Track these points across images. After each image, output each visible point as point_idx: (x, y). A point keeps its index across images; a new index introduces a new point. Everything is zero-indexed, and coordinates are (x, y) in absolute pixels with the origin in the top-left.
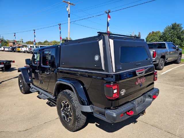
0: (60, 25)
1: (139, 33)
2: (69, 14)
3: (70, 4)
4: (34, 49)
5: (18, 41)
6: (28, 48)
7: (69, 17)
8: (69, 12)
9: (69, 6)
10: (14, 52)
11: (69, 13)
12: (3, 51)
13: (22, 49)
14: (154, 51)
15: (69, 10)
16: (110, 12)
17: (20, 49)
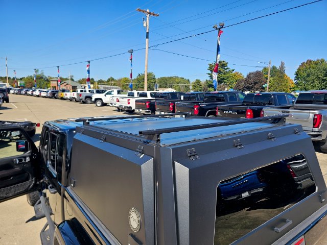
0: (131, 52)
1: (283, 64)
2: (148, 33)
3: (149, 13)
4: (85, 95)
5: (67, 79)
6: (75, 93)
7: (147, 37)
8: (148, 28)
9: (148, 18)
10: (56, 98)
11: (147, 31)
12: (38, 96)
13: (66, 95)
14: (317, 112)
15: (148, 24)
16: (222, 27)
17: (64, 95)
